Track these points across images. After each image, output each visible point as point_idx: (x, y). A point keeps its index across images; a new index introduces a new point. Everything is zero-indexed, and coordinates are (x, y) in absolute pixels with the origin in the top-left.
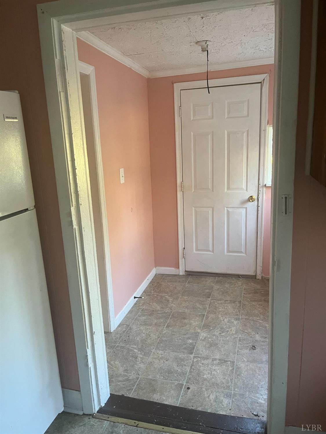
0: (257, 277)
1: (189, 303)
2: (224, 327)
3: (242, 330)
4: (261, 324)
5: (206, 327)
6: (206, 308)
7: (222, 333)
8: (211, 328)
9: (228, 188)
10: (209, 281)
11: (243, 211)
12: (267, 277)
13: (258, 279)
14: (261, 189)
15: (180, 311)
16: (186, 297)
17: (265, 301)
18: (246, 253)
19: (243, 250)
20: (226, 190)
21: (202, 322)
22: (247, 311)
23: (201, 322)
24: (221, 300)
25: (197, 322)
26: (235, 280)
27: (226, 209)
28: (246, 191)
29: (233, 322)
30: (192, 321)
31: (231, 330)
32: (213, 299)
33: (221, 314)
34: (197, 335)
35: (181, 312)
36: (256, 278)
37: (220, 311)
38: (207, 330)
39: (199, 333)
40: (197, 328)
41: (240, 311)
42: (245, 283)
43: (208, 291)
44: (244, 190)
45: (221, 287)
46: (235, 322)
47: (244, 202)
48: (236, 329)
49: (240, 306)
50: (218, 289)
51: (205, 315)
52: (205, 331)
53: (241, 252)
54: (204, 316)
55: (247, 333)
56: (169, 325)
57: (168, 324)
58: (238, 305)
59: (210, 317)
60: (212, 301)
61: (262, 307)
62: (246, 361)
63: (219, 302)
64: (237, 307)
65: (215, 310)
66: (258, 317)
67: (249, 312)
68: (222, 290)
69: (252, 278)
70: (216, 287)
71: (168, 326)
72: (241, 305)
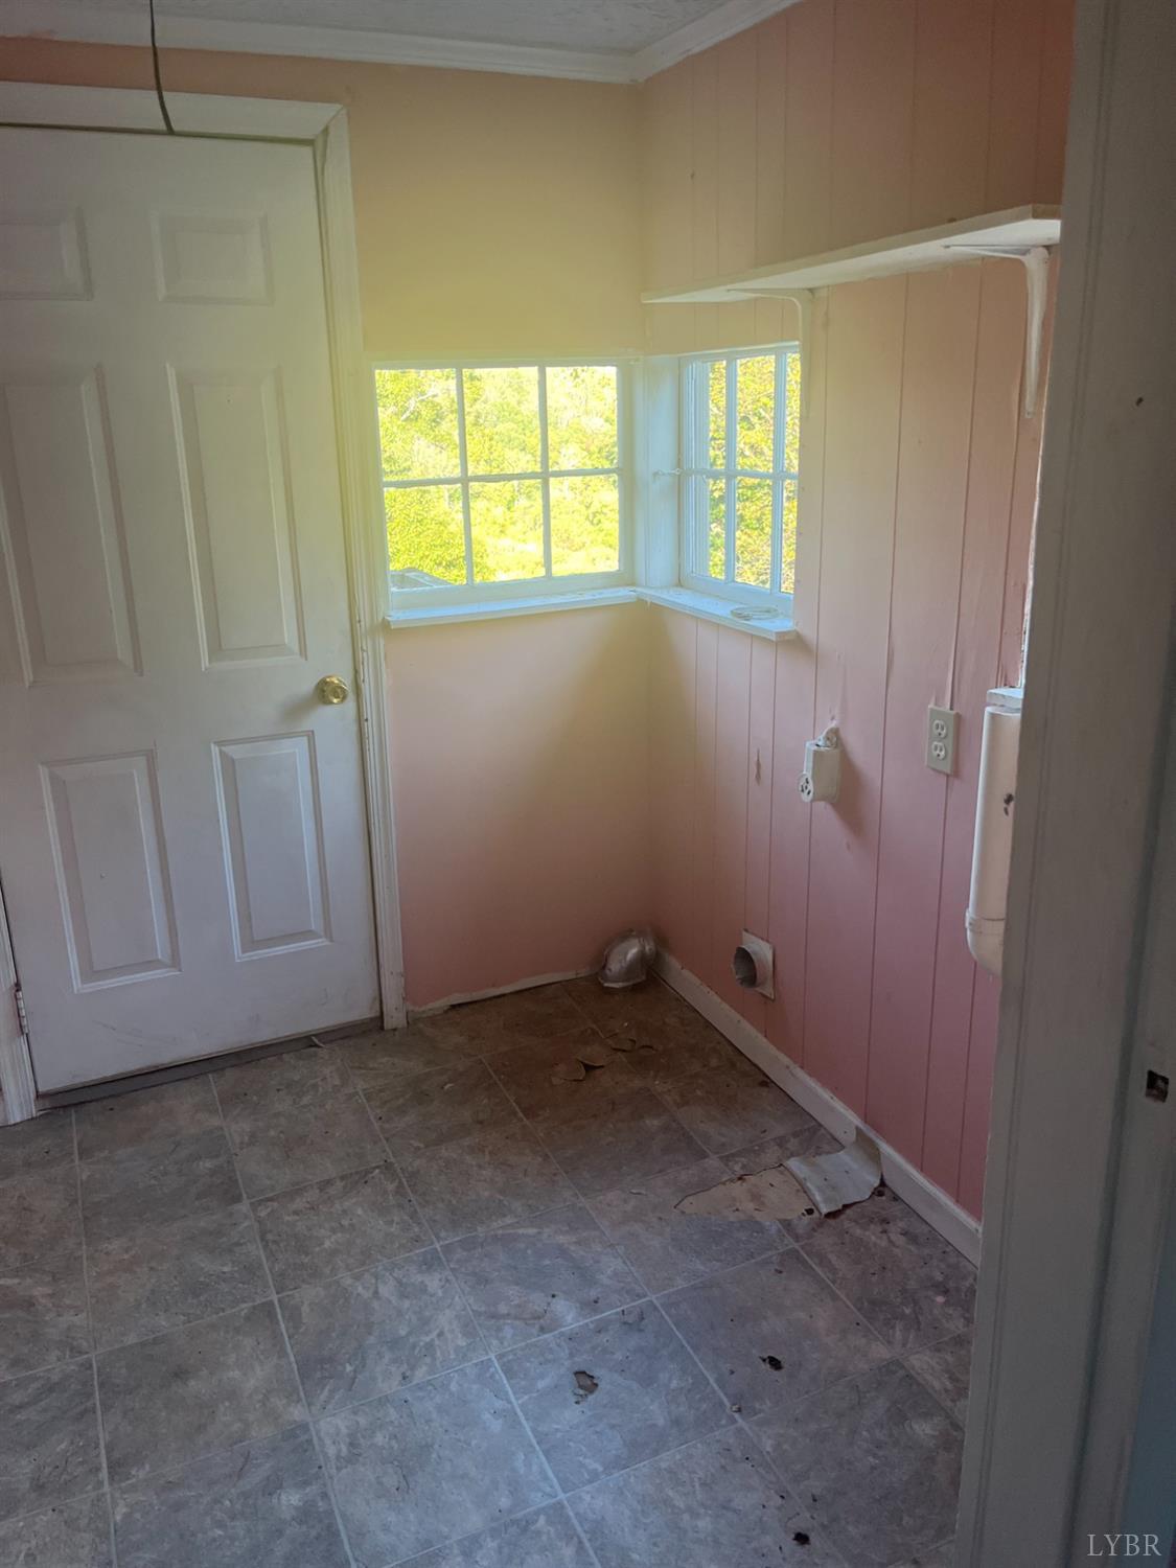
0: (388, 1024)
1: (152, 1269)
2: (403, 1333)
3: (483, 1309)
4: (539, 1245)
5: (318, 1375)
6: (261, 1265)
7: (413, 1368)
8: (349, 1368)
9: (216, 653)
10: (186, 1109)
11: (299, 750)
12: (424, 1012)
13: (395, 1030)
14: (364, 643)
15: (131, 1339)
16: (115, 1245)
17: (481, 1122)
18: (329, 938)
19: (315, 923)
20: (205, 660)
21: (282, 1354)
22: (443, 1201)
23: (280, 1357)
24: (297, 1190)
25: (258, 1369)
26: (301, 1063)
27: (215, 750)
28: (298, 658)
29: (423, 1289)
30: (231, 1374)
31: (441, 1334)
32: (260, 1202)
33: (348, 1268)
34: (297, 1441)
35: (143, 1344)
36: (382, 1028)
37: (334, 1253)
38: (332, 1392)
39: (305, 1427)
40: (278, 1402)
41: (415, 1211)
42: (352, 1068)
43: (209, 1164)
44: (290, 652)
45: (260, 1124)
46: (433, 1282)
47: (297, 709)
48: (458, 1317)
49: (400, 1191)
50: (253, 1135)
51: (271, 1303)
52: (327, 1402)
53: (307, 935)
54: (271, 1315)
55: (516, 1318)
56: (116, 1455)
57: (110, 1449)
58: (391, 1187)
59: (305, 1309)
60: (263, 1214)
61: (487, 1158)
62: (600, 1469)
63: (299, 1203)
64: (391, 1197)
65: (307, 1254)
66: (505, 1216)
67: (454, 1202)
68: (272, 1133)
69: (364, 1032)
70: (238, 1128)
71: (117, 1468)
72: (400, 1182)
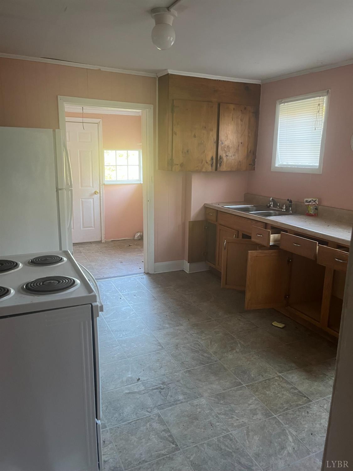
0: (102, 242)
9: (82, 186)
11: (92, 200)
12: (107, 241)
14: (101, 186)
18: (95, 228)
19: (93, 226)
20: (80, 187)
27: (81, 199)
28: (92, 188)
44: (91, 187)
47: (92, 195)
53: (92, 227)
69: (99, 242)
